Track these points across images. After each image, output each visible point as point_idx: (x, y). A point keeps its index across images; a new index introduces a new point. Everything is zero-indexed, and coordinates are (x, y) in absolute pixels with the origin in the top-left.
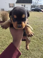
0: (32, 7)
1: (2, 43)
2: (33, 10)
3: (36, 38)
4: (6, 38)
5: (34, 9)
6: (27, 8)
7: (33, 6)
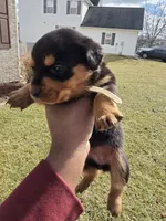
0: (141, 42)
1: (17, 167)
2: (145, 56)
3: (150, 163)
4: (34, 150)
5: (149, 49)
6: (122, 44)
7: (145, 41)
